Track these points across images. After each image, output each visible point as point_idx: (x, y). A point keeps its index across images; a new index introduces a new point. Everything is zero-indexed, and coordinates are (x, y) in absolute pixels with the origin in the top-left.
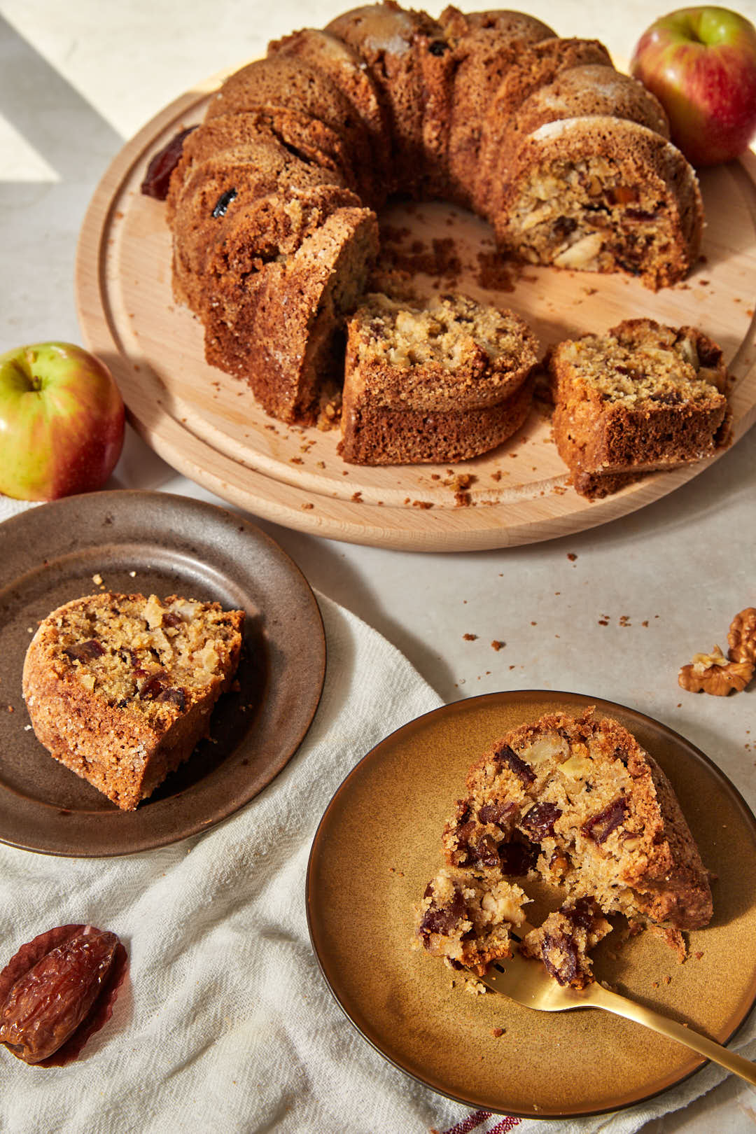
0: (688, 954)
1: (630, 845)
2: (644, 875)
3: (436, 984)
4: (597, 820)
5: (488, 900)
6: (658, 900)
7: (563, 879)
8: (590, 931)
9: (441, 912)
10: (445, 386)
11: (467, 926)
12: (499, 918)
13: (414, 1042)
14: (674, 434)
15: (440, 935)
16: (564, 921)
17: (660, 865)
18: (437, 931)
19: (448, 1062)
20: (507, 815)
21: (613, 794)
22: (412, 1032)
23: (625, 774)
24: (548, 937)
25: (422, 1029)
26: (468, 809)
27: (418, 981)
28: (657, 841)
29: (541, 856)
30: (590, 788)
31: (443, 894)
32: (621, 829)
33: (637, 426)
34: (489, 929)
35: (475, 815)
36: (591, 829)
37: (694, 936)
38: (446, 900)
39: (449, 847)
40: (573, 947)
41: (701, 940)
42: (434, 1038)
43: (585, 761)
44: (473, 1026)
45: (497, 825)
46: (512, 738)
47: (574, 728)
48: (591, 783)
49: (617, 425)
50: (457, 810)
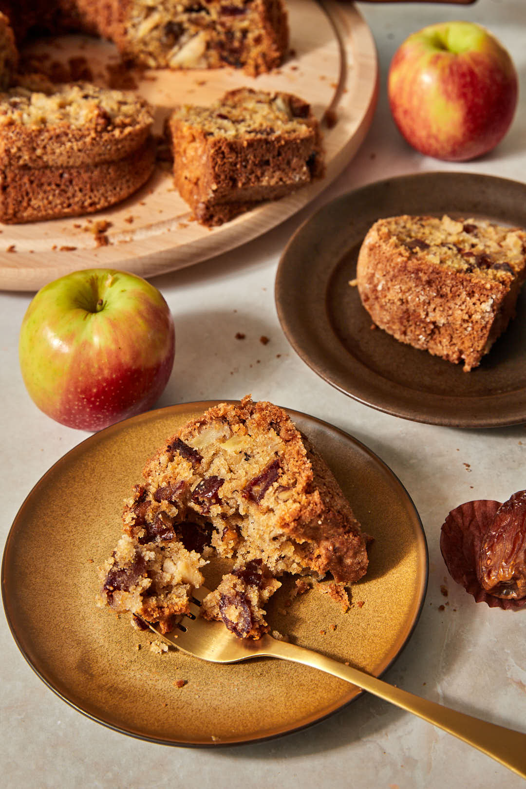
0: (351, 603)
1: (284, 495)
2: (298, 519)
3: (124, 648)
4: (256, 482)
5: (168, 564)
6: (317, 553)
7: (235, 551)
8: (261, 588)
9: (123, 571)
10: (73, 140)
11: (146, 583)
12: (177, 579)
13: (101, 695)
14: (271, 160)
15: (122, 592)
16: (235, 580)
17: (312, 510)
18: (118, 588)
19: (134, 709)
20: (179, 492)
21: (268, 458)
22: (100, 688)
23: (278, 440)
24: (223, 597)
25: (110, 685)
26: (144, 492)
27: (107, 646)
28: (308, 490)
29: (214, 532)
30: (248, 457)
31: (124, 555)
32: (276, 485)
33: (237, 153)
34: (168, 588)
35: (151, 496)
36: (251, 490)
37: (355, 590)
38: (127, 561)
39: (127, 522)
40: (247, 602)
41: (361, 591)
42: (122, 692)
43: (243, 438)
44: (157, 680)
45: (171, 502)
46: (181, 432)
47: (233, 413)
48: (249, 453)
49: (219, 152)
50: (134, 493)
